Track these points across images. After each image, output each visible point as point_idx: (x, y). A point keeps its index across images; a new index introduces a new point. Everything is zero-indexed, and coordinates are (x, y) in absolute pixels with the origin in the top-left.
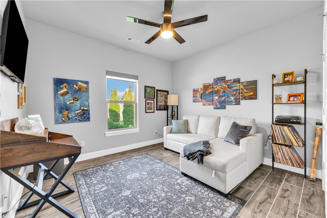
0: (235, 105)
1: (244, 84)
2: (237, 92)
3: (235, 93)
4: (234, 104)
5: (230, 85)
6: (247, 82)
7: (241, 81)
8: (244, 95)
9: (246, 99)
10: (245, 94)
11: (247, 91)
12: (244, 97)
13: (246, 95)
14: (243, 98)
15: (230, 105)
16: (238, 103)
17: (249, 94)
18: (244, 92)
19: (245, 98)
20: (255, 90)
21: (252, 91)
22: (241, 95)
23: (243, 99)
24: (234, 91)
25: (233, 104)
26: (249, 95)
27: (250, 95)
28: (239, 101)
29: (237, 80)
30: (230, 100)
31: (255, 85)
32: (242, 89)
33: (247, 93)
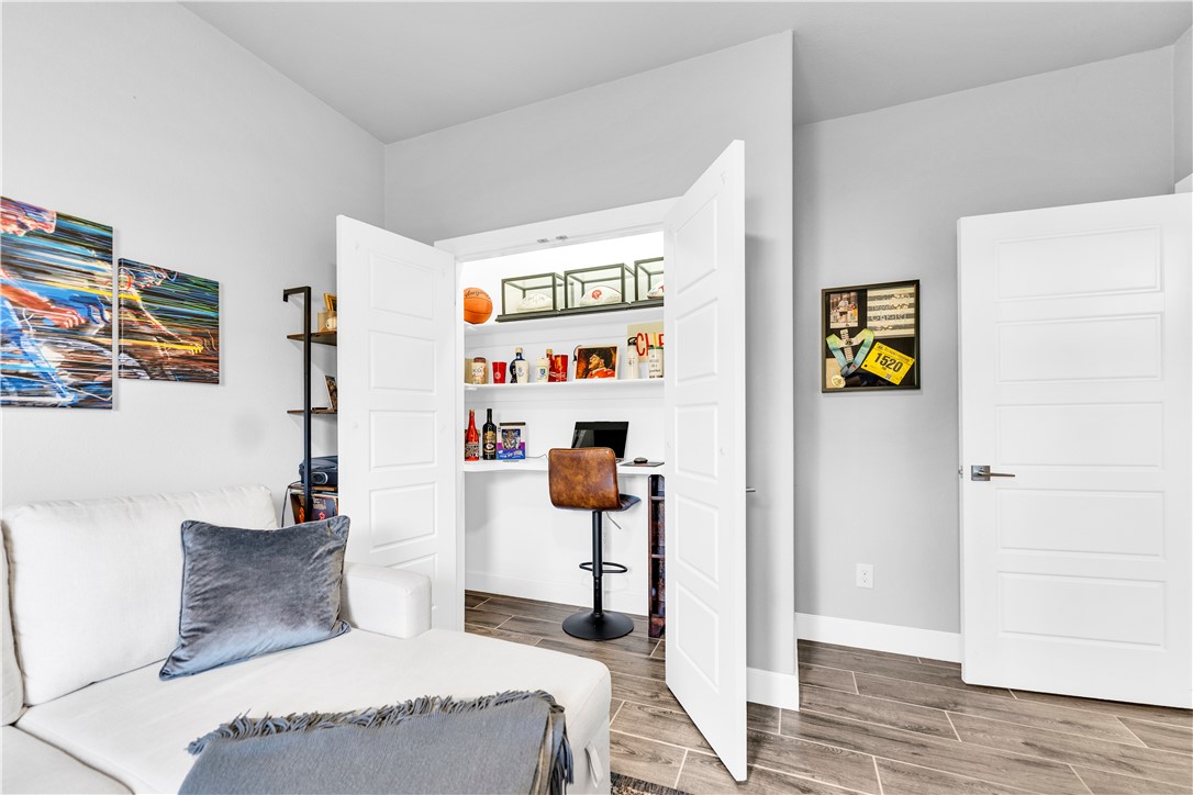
0: (73, 406)
1: (149, 280)
2: (97, 317)
3: (71, 318)
4: (70, 398)
5: (23, 246)
6: (171, 274)
7: (121, 250)
8: (148, 347)
9: (164, 376)
10: (158, 345)
11: (169, 326)
12: (145, 361)
13: (162, 349)
14: (142, 367)
15: (23, 404)
16: (97, 397)
17: (181, 349)
18: (145, 329)
19: (156, 369)
21: (195, 334)
22: (124, 342)
23: (142, 373)
24: (59, 301)
25: (58, 399)
26: (181, 357)
27: (187, 357)
28: (109, 384)
29: (92, 235)
30: (25, 367)
31: (213, 303)
32: (131, 306)
33: (170, 338)
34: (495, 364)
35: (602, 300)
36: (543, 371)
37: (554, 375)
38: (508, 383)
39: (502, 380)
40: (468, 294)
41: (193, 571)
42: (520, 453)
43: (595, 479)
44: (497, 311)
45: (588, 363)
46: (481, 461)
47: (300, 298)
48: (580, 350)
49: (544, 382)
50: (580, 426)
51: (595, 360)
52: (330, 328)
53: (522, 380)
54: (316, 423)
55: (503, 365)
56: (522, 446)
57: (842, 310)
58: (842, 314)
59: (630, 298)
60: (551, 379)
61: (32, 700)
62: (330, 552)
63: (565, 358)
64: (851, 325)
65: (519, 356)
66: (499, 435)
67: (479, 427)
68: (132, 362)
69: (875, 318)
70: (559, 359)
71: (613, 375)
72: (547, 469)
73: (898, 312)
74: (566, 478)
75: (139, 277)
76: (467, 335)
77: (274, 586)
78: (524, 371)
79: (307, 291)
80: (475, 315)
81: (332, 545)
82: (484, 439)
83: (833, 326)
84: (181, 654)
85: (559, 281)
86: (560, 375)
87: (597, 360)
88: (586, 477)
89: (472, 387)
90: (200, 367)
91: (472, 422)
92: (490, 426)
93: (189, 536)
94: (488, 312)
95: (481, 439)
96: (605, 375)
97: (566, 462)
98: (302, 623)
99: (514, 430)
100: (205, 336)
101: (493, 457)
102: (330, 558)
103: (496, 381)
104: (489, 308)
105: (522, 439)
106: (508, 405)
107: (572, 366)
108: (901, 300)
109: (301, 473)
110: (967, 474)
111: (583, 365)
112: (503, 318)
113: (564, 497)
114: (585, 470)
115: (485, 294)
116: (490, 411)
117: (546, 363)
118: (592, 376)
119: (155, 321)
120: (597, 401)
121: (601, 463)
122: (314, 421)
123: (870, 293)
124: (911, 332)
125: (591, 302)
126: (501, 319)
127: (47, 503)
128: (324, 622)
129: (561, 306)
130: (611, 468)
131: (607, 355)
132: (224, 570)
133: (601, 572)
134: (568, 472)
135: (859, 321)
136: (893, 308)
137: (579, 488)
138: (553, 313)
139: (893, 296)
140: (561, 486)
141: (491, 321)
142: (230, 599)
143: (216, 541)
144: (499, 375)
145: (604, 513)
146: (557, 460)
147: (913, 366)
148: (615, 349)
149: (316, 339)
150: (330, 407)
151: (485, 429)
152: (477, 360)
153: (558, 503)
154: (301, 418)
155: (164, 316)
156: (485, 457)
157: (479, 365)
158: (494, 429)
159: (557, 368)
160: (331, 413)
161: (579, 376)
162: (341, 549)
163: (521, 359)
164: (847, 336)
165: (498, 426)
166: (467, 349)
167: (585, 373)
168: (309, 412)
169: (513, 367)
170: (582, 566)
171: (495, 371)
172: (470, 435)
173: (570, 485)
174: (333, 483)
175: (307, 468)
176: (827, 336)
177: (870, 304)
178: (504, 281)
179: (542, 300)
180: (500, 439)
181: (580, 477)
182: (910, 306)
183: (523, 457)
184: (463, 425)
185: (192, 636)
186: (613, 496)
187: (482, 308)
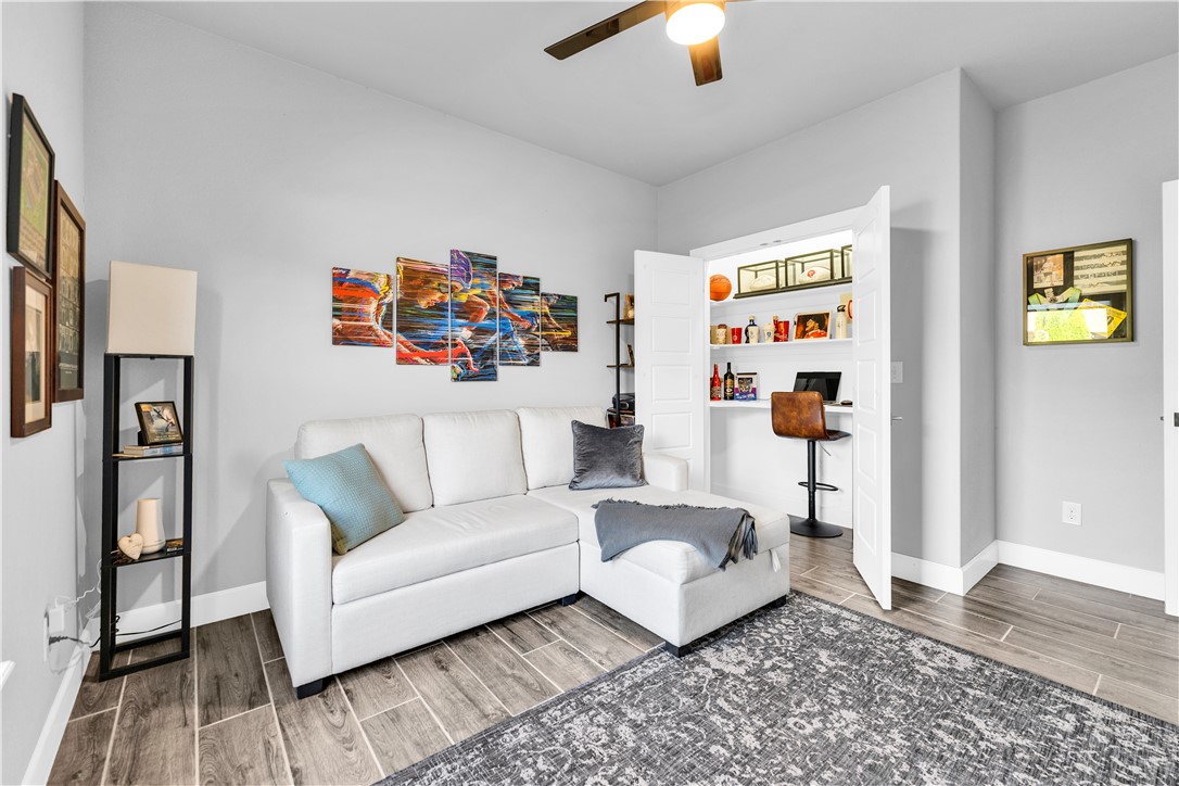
0: (528, 365)
1: (553, 301)
2: (535, 322)
3: (527, 324)
4: (527, 361)
6: (559, 296)
8: (552, 335)
9: (557, 349)
10: (555, 333)
11: (559, 324)
12: (551, 342)
13: (556, 335)
14: (549, 345)
15: (514, 364)
16: (535, 360)
17: (563, 335)
18: (551, 326)
19: (554, 346)
20: (573, 325)
22: (544, 333)
23: (549, 348)
24: (524, 317)
25: (523, 362)
26: (563, 339)
27: (565, 338)
28: (538, 354)
29: (532, 283)
30: (514, 348)
31: (575, 309)
32: (546, 315)
33: (559, 329)
34: (733, 330)
35: (815, 279)
36: (769, 334)
37: (778, 335)
38: (743, 344)
39: (739, 341)
40: (713, 280)
41: (578, 444)
42: (752, 395)
43: (806, 415)
44: (734, 291)
45: (806, 326)
46: (722, 400)
47: (614, 299)
48: (799, 317)
49: (770, 341)
50: (800, 375)
51: (811, 324)
52: (630, 316)
53: (753, 341)
54: (622, 373)
55: (740, 330)
56: (754, 391)
57: (1046, 271)
58: (1046, 275)
59: (838, 276)
60: (776, 339)
61: (530, 487)
62: (636, 442)
63: (787, 323)
64: (1056, 284)
65: (753, 324)
66: (736, 382)
67: (721, 376)
68: (546, 343)
69: (1082, 276)
70: (782, 325)
71: (825, 335)
72: (770, 407)
73: (1110, 269)
74: (784, 413)
75: (548, 300)
76: (712, 308)
77: (613, 455)
78: (755, 333)
79: (618, 295)
80: (718, 295)
81: (636, 439)
82: (725, 385)
83: (1036, 286)
84: (576, 480)
85: (780, 264)
86: (783, 337)
87: (813, 324)
88: (800, 413)
89: (716, 346)
90: (570, 343)
91: (716, 372)
92: (729, 375)
93: (575, 427)
94: (728, 292)
95: (723, 384)
96: (819, 335)
97: (785, 402)
98: (625, 474)
99: (747, 379)
100: (572, 327)
101: (732, 398)
102: (635, 446)
103: (734, 342)
104: (729, 288)
105: (754, 385)
106: (743, 359)
107: (793, 329)
108: (1114, 259)
109: (614, 403)
110: (1170, 420)
111: (801, 328)
112: (739, 296)
113: (782, 428)
114: (798, 407)
115: (725, 278)
116: (729, 364)
117: (771, 328)
118: (808, 336)
119: (554, 322)
120: (814, 356)
121: (811, 403)
122: (621, 372)
123: (1076, 255)
124: (1124, 287)
125: (808, 280)
126: (736, 297)
127: (534, 408)
128: (634, 477)
129: (782, 284)
130: (819, 407)
131: (821, 320)
132: (591, 444)
133: (815, 488)
134: (784, 409)
135: (1064, 281)
136: (1103, 266)
137: (794, 421)
138: (777, 290)
139: (1103, 255)
140: (780, 419)
141: (730, 298)
142: (595, 458)
143: (586, 431)
144: (736, 338)
145: (817, 443)
146: (779, 401)
147: (1125, 320)
148: (828, 314)
149: (623, 323)
150: (630, 364)
151: (726, 377)
152: (720, 326)
153: (779, 432)
154: (615, 370)
155: (558, 318)
156: (726, 398)
157: (722, 331)
158: (732, 377)
159: (780, 331)
160: (631, 366)
161: (798, 337)
162: (640, 442)
163: (754, 325)
164: (1052, 295)
165: (735, 375)
166: (712, 318)
167: (803, 334)
168: (618, 366)
169: (747, 331)
170: (801, 484)
171: (733, 334)
172: (714, 382)
173: (787, 419)
174: (632, 409)
175: (616, 401)
176: (1029, 295)
177: (1076, 264)
178: (739, 269)
179: (767, 280)
180: (736, 385)
181: (795, 414)
182: (1122, 263)
183: (755, 399)
184: (709, 375)
185: (580, 473)
186: (820, 428)
187: (723, 288)
